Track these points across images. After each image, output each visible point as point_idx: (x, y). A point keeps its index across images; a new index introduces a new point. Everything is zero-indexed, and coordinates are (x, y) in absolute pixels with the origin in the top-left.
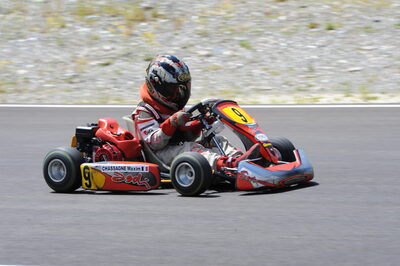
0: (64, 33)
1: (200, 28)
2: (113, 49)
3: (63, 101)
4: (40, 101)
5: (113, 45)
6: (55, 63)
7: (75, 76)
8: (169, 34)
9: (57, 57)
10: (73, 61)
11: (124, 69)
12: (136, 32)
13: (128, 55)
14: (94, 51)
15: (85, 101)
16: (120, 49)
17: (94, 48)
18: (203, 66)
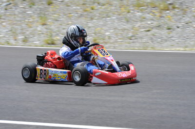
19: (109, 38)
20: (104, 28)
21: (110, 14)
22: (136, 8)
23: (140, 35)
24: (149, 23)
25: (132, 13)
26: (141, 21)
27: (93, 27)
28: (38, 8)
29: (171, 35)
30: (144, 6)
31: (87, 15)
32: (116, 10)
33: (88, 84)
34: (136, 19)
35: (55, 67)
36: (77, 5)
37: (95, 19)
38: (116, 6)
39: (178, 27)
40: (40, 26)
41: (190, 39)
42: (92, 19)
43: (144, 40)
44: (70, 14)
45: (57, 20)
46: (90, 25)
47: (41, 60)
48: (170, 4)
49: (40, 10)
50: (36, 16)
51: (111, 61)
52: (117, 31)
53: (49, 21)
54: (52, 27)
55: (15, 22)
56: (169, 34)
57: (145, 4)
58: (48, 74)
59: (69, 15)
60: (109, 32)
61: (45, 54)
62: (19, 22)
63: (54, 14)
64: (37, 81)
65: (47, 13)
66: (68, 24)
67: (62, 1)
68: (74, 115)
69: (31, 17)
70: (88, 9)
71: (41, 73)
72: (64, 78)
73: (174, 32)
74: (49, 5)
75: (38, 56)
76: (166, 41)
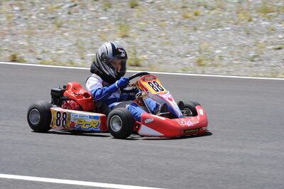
19: (221, 58)
20: (213, 43)
21: (223, 23)
22: (262, 14)
23: (267, 54)
24: (281, 36)
25: (255, 22)
26: (269, 34)
27: (197, 41)
28: (116, 11)
30: (273, 12)
31: (188, 23)
32: (231, 17)
33: (132, 136)
34: (261, 31)
35: (81, 109)
36: (174, 9)
37: (201, 30)
38: (231, 11)
40: (118, 39)
42: (196, 30)
43: (273, 63)
44: (163, 21)
45: (143, 31)
46: (192, 38)
47: (58, 97)
49: (119, 15)
50: (113, 23)
51: (169, 101)
52: (233, 48)
53: (132, 32)
54: (137, 40)
55: (82, 32)
57: (275, 9)
58: (69, 119)
59: (163, 23)
60: (221, 49)
61: (64, 87)
62: (88, 33)
63: (140, 21)
64: (51, 130)
65: (129, 19)
66: (160, 37)
67: (152, 3)
68: (169, 174)
69: (106, 24)
70: (190, 15)
71: (59, 118)
72: (94, 126)
74: (133, 7)
75: (53, 91)
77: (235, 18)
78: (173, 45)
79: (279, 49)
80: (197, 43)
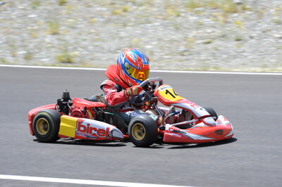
0: (179, 20)
1: (276, 18)
2: (213, 32)
3: (176, 68)
4: (160, 68)
5: (213, 29)
6: (172, 41)
7: (185, 51)
8: (253, 22)
9: (173, 37)
10: (185, 40)
11: (220, 46)
12: (230, 20)
13: (224, 36)
14: (200, 33)
15: (192, 69)
16: (218, 32)
17: (200, 31)
18: (277, 45)
19: (152, 53)
20: (144, 39)
21: (151, 18)
22: (190, 9)
23: (197, 49)
24: (209, 31)
25: (184, 17)
26: (197, 29)
27: (127, 37)
28: (44, 9)
29: (242, 48)
31: (118, 19)
34: (190, 25)
36: (103, 6)
37: (132, 26)
38: (158, 7)
39: (252, 38)
40: (49, 36)
41: (270, 54)
42: (125, 25)
43: (203, 57)
44: (92, 18)
45: (73, 28)
46: (123, 34)
48: (239, 4)
49: (49, 13)
50: (43, 21)
52: (162, 43)
53: (62, 29)
54: (67, 37)
55: (11, 31)
56: (239, 47)
57: (202, 4)
59: (91, 20)
60: (151, 45)
62: (19, 31)
63: (69, 18)
65: (58, 17)
66: (90, 34)
69: (35, 22)
73: (246, 44)
74: (61, 5)
76: (235, 57)
77: (164, 14)
78: (103, 41)
79: (208, 43)
80: (127, 39)
